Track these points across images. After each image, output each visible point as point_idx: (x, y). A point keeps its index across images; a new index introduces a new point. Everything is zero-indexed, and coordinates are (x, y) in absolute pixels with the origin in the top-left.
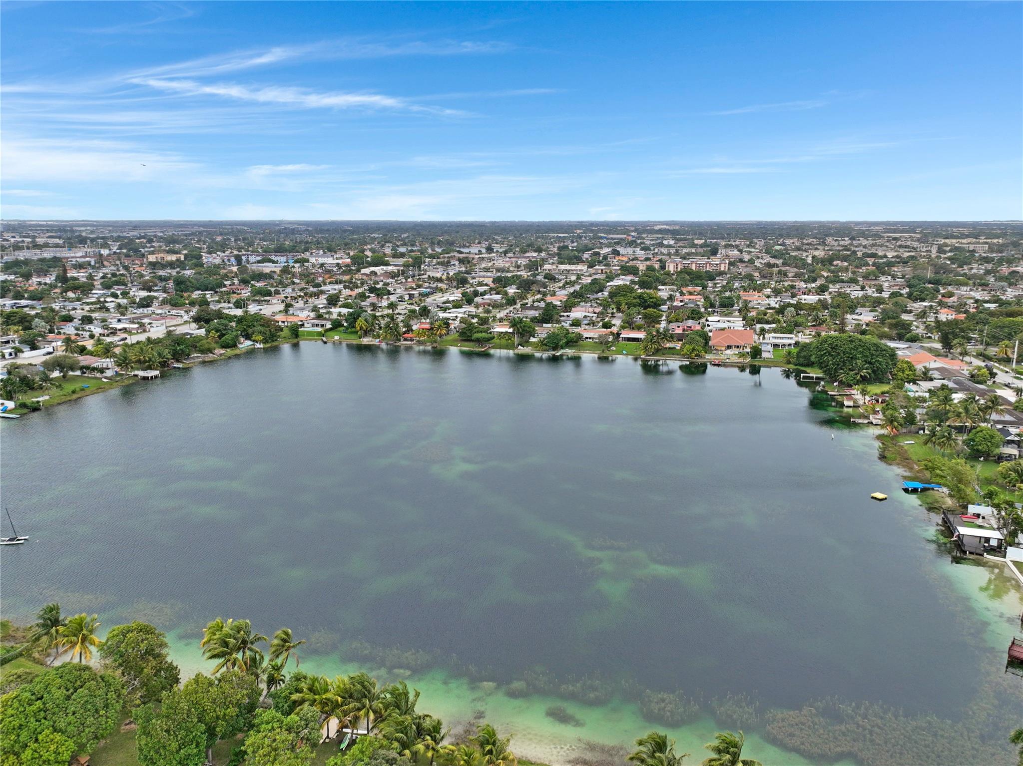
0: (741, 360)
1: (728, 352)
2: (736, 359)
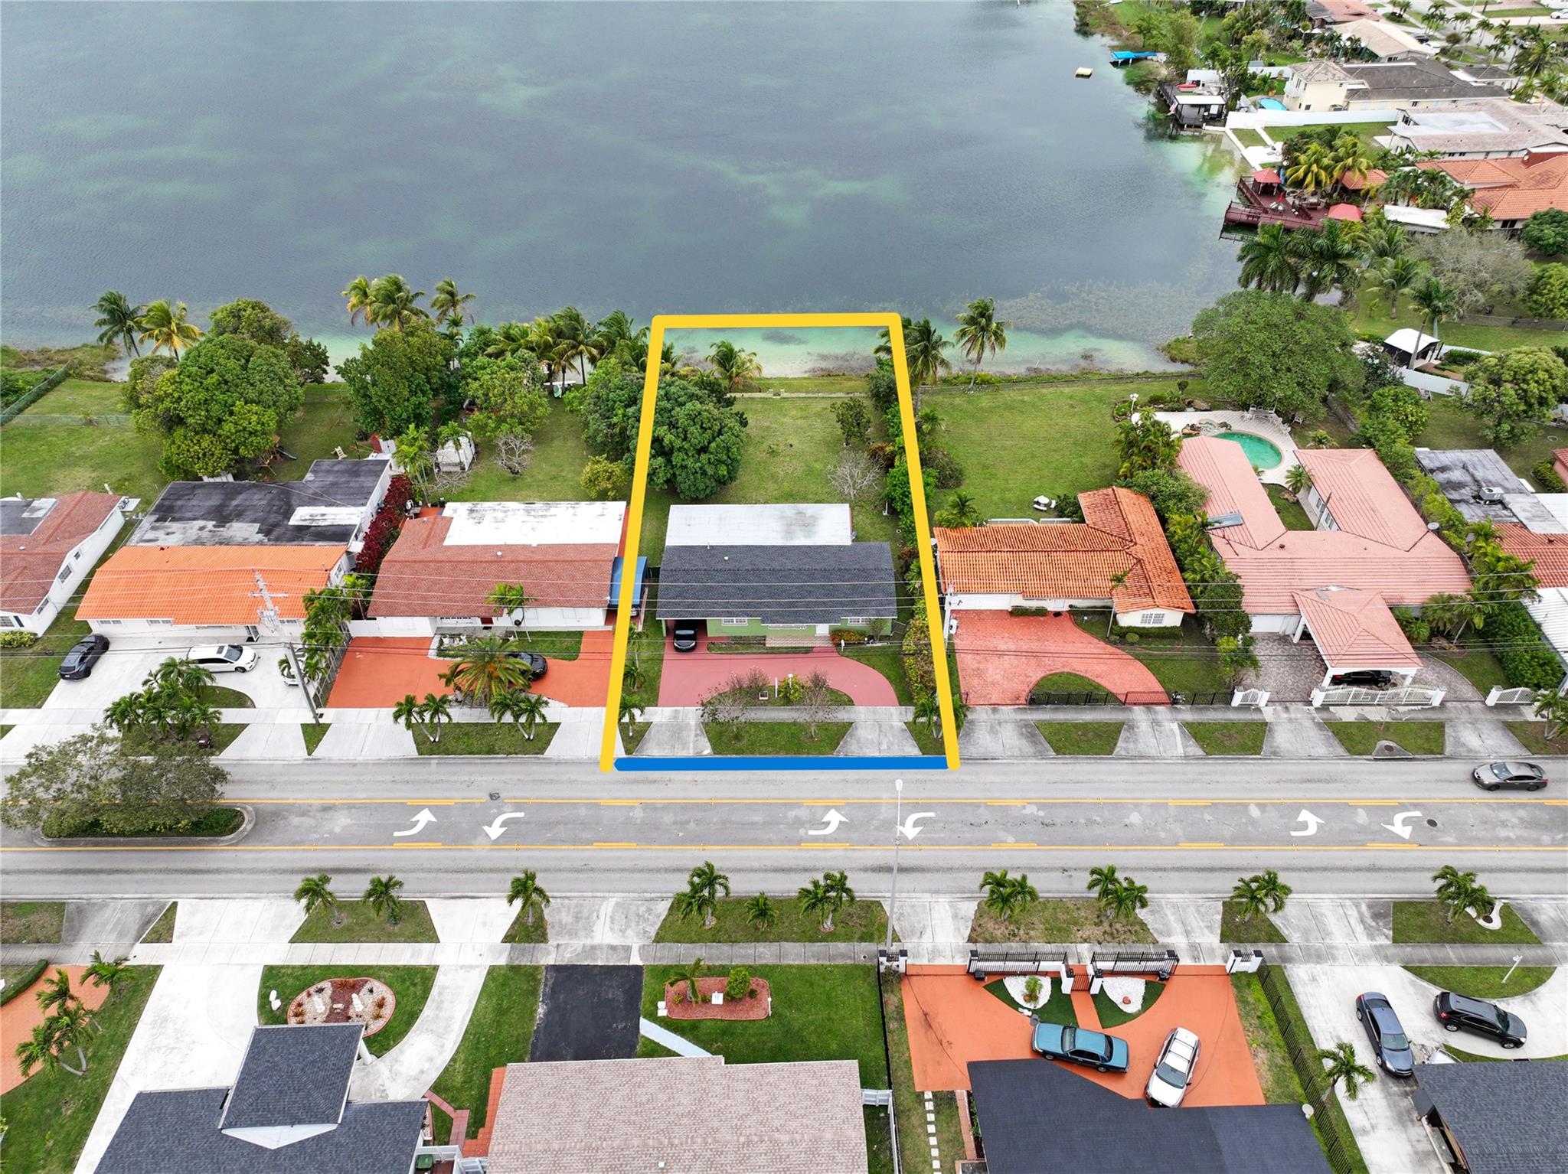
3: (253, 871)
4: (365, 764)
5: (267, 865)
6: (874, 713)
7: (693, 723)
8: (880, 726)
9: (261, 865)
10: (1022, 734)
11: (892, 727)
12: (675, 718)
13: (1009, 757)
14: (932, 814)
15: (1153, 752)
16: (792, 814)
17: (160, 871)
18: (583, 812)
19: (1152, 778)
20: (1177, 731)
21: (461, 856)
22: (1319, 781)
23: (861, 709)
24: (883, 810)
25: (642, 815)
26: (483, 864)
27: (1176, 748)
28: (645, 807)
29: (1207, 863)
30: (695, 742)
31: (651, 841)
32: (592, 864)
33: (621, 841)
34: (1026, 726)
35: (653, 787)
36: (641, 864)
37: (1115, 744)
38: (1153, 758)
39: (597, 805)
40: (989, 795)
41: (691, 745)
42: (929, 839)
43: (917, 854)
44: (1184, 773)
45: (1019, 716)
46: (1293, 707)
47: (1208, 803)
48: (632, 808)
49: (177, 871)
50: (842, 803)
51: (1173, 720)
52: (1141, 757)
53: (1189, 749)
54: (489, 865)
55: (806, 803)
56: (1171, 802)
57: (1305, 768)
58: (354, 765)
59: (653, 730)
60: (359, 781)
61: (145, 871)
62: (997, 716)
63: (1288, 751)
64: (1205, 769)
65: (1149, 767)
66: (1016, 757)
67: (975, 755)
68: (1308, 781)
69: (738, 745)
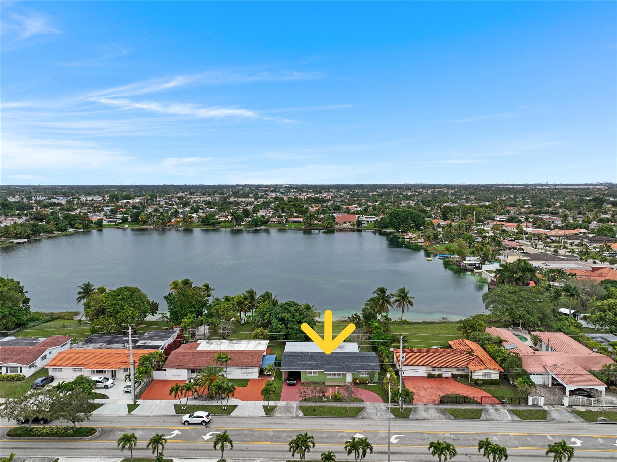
0: (352, 227)
1: (345, 225)
2: (350, 227)
3: (96, 449)
4: (153, 417)
5: (103, 447)
6: (373, 404)
7: (295, 406)
8: (376, 409)
9: (100, 447)
10: (439, 412)
11: (381, 409)
12: (287, 405)
13: (434, 419)
14: (403, 436)
15: (498, 419)
16: (339, 435)
17: (54, 448)
18: (246, 432)
19: (500, 426)
20: (507, 412)
21: (191, 444)
22: (576, 429)
23: (368, 403)
24: (381, 434)
25: (273, 433)
26: (200, 448)
27: (508, 418)
28: (274, 431)
29: (533, 454)
30: (296, 412)
31: (276, 442)
32: (249, 449)
33: (263, 441)
34: (440, 410)
35: (278, 425)
36: (272, 449)
37: (481, 416)
38: (498, 420)
39: (253, 430)
40: (427, 430)
41: (294, 413)
42: (403, 443)
43: (398, 448)
44: (514, 425)
45: (436, 407)
46: (556, 406)
47: (528, 434)
48: (269, 431)
49: (62, 448)
50: (362, 431)
51: (505, 409)
52: (493, 420)
53: (514, 418)
54: (203, 448)
55: (346, 431)
56: (510, 434)
57: (568, 425)
58: (148, 417)
59: (278, 408)
60: (149, 421)
61: (47, 448)
62: (427, 406)
63: (559, 420)
64: (523, 424)
65: (498, 423)
66: (438, 419)
67: (419, 418)
68: (571, 429)
69: (315, 413)
